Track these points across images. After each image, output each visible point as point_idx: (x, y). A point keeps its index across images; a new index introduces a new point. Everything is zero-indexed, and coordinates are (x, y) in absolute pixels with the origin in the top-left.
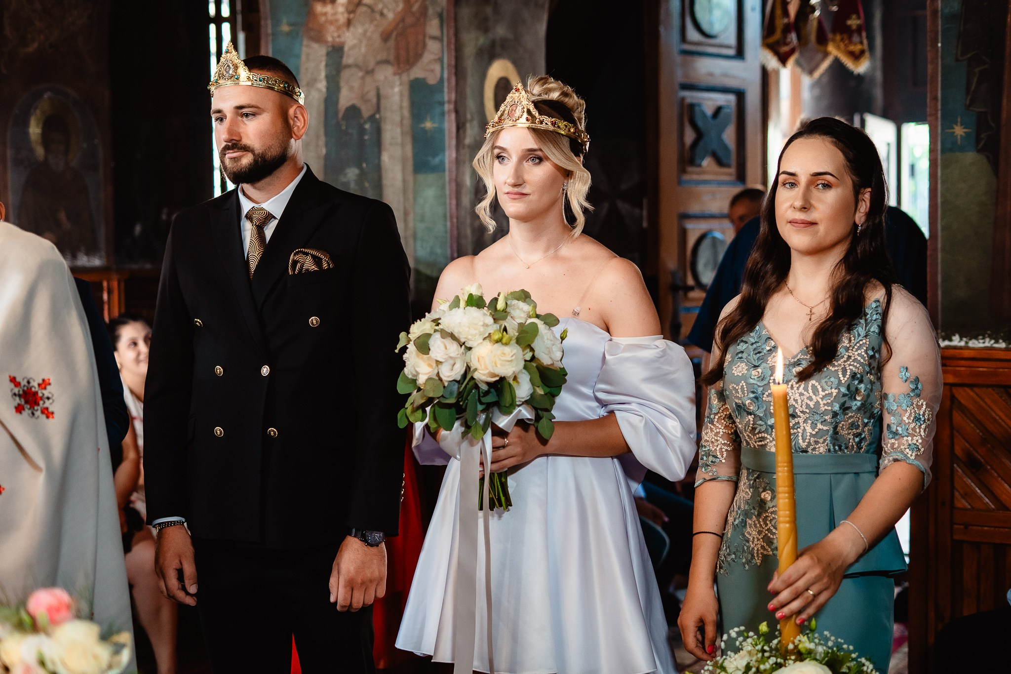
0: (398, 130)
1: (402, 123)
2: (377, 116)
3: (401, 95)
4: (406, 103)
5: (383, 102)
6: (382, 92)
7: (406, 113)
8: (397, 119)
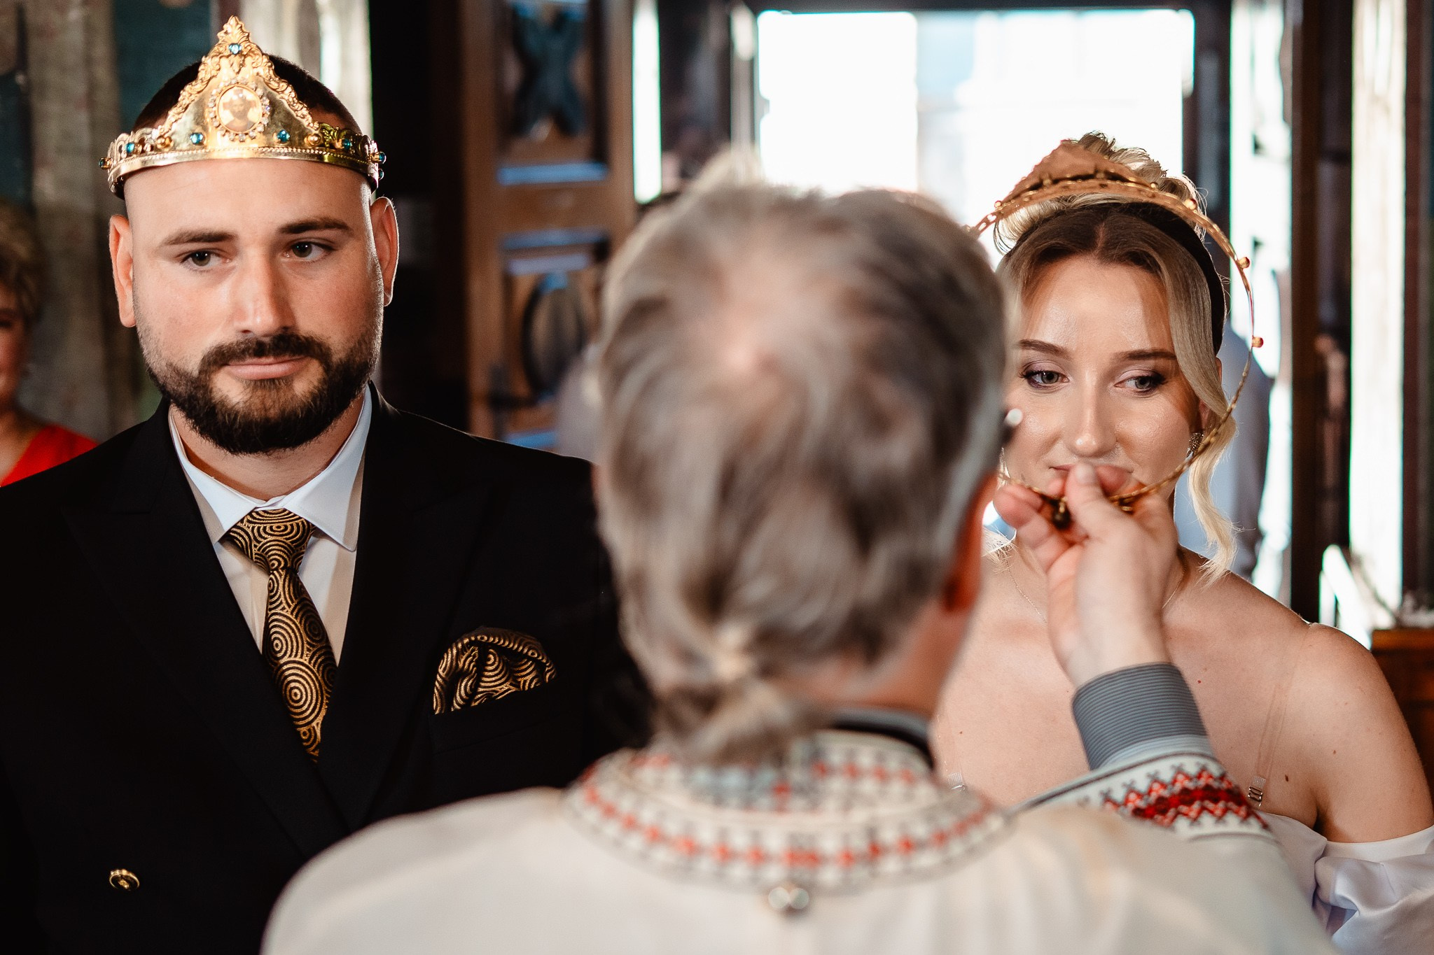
0: (82, 117)
1: (90, 101)
2: (20, 79)
3: (88, 27)
4: (102, 50)
5: (35, 44)
6: (33, 18)
7: (103, 73)
8: (78, 87)
